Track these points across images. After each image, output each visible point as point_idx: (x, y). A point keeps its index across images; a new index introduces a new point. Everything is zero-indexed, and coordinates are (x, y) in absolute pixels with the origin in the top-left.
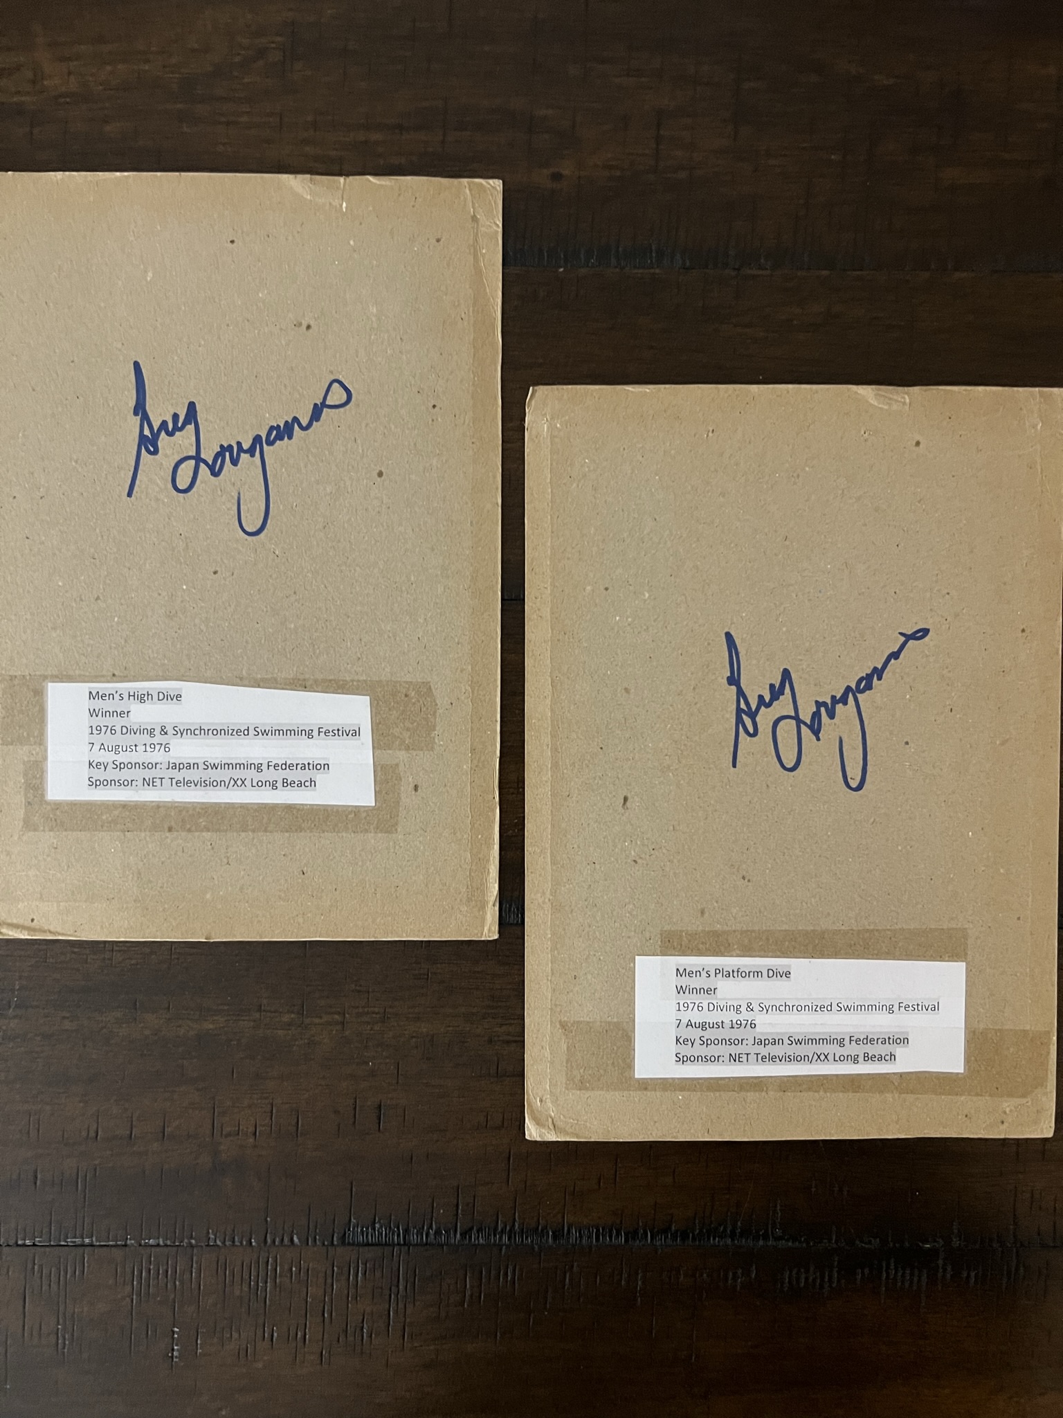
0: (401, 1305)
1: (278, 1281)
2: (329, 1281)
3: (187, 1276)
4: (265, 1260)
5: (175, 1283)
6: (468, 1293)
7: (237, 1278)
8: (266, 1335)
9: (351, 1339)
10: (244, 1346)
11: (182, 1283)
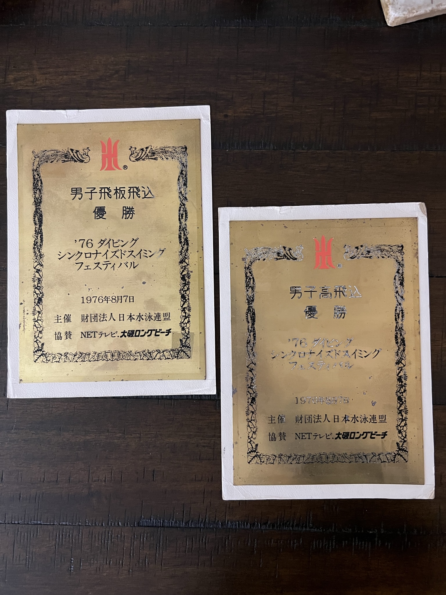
0: (161, 552)
1: (113, 540)
2: (133, 541)
3: (77, 537)
4: (108, 532)
5: (72, 540)
6: (187, 547)
7: (97, 539)
9: (141, 565)
10: (99, 567)
11: (75, 540)
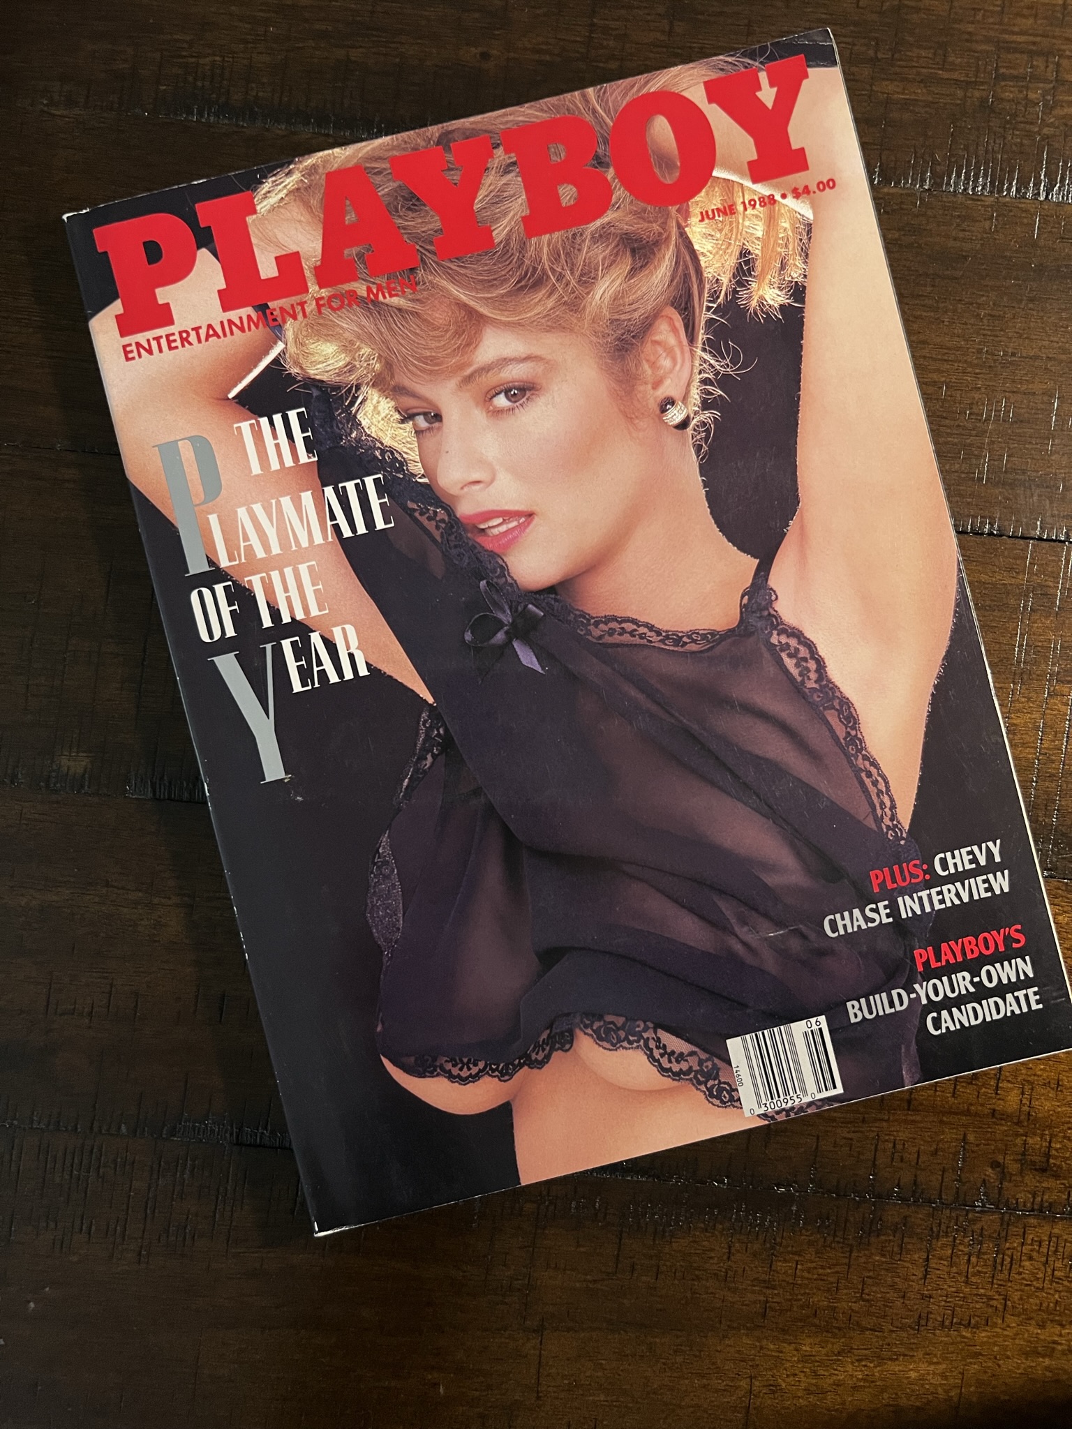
8: (84, 1228)
